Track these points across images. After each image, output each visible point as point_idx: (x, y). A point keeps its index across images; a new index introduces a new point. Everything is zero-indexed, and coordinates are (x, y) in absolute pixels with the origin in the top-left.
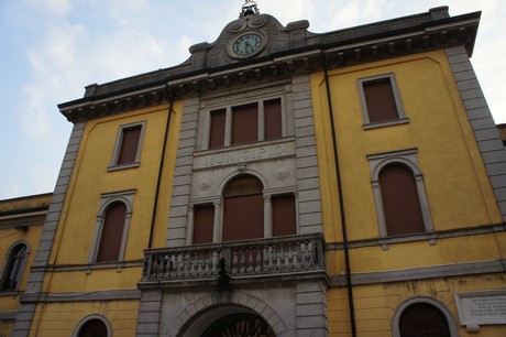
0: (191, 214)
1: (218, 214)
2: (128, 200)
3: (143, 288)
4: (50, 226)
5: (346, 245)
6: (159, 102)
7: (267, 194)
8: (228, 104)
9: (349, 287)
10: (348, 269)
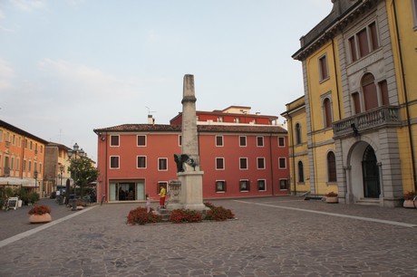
0: (352, 99)
1: (361, 96)
2: (329, 96)
3: (335, 139)
4: (307, 110)
5: (407, 104)
6: (324, 43)
7: (376, 83)
8: (353, 33)
9: (409, 125)
10: (408, 117)
